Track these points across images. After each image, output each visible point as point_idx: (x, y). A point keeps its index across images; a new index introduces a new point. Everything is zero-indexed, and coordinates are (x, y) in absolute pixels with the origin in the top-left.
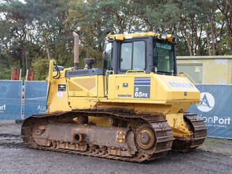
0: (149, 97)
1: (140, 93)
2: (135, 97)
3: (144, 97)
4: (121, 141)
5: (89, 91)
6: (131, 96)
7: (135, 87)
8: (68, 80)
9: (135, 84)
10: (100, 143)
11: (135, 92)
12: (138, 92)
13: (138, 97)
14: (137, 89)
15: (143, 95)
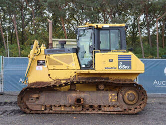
0: (130, 68)
1: (123, 66)
2: (119, 69)
3: (127, 69)
4: (113, 100)
5: (68, 65)
6: (116, 68)
7: (119, 62)
8: (47, 56)
9: (119, 59)
10: (96, 103)
11: (119, 65)
12: (122, 65)
13: (122, 69)
14: (121, 63)
15: (126, 67)
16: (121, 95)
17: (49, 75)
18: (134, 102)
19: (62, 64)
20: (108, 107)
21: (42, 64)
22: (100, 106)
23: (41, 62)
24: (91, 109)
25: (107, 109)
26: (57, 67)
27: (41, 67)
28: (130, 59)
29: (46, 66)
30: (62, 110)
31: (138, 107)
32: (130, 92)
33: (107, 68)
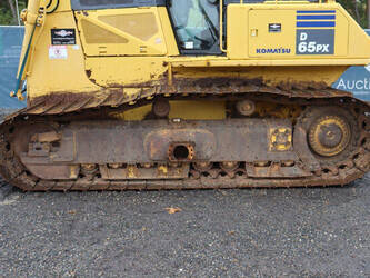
0: (331, 51)
1: (311, 44)
2: (298, 53)
3: (320, 52)
4: (281, 147)
5: (145, 43)
6: (288, 51)
7: (298, 32)
8: (80, 16)
9: (298, 24)
10: (230, 157)
11: (298, 42)
12: (307, 41)
13: (307, 53)
14: (304, 36)
15: (319, 47)
16: (302, 132)
17: (89, 73)
18: (339, 149)
19: (126, 41)
20: (265, 166)
21: (64, 41)
22: (242, 165)
23: (63, 33)
24: (214, 173)
25: (262, 172)
26: (111, 48)
27: (63, 49)
28: (333, 24)
29: (77, 47)
30: (131, 176)
31: (349, 163)
32: (328, 122)
33: (264, 51)
